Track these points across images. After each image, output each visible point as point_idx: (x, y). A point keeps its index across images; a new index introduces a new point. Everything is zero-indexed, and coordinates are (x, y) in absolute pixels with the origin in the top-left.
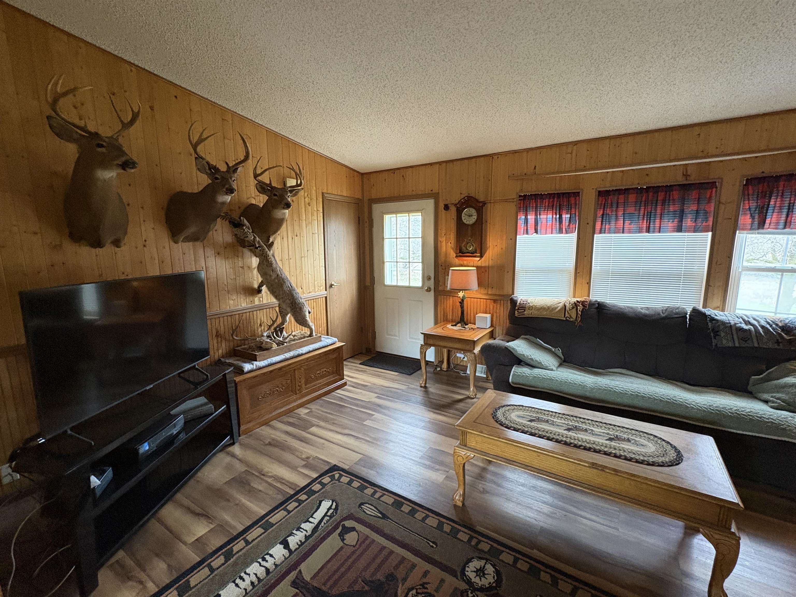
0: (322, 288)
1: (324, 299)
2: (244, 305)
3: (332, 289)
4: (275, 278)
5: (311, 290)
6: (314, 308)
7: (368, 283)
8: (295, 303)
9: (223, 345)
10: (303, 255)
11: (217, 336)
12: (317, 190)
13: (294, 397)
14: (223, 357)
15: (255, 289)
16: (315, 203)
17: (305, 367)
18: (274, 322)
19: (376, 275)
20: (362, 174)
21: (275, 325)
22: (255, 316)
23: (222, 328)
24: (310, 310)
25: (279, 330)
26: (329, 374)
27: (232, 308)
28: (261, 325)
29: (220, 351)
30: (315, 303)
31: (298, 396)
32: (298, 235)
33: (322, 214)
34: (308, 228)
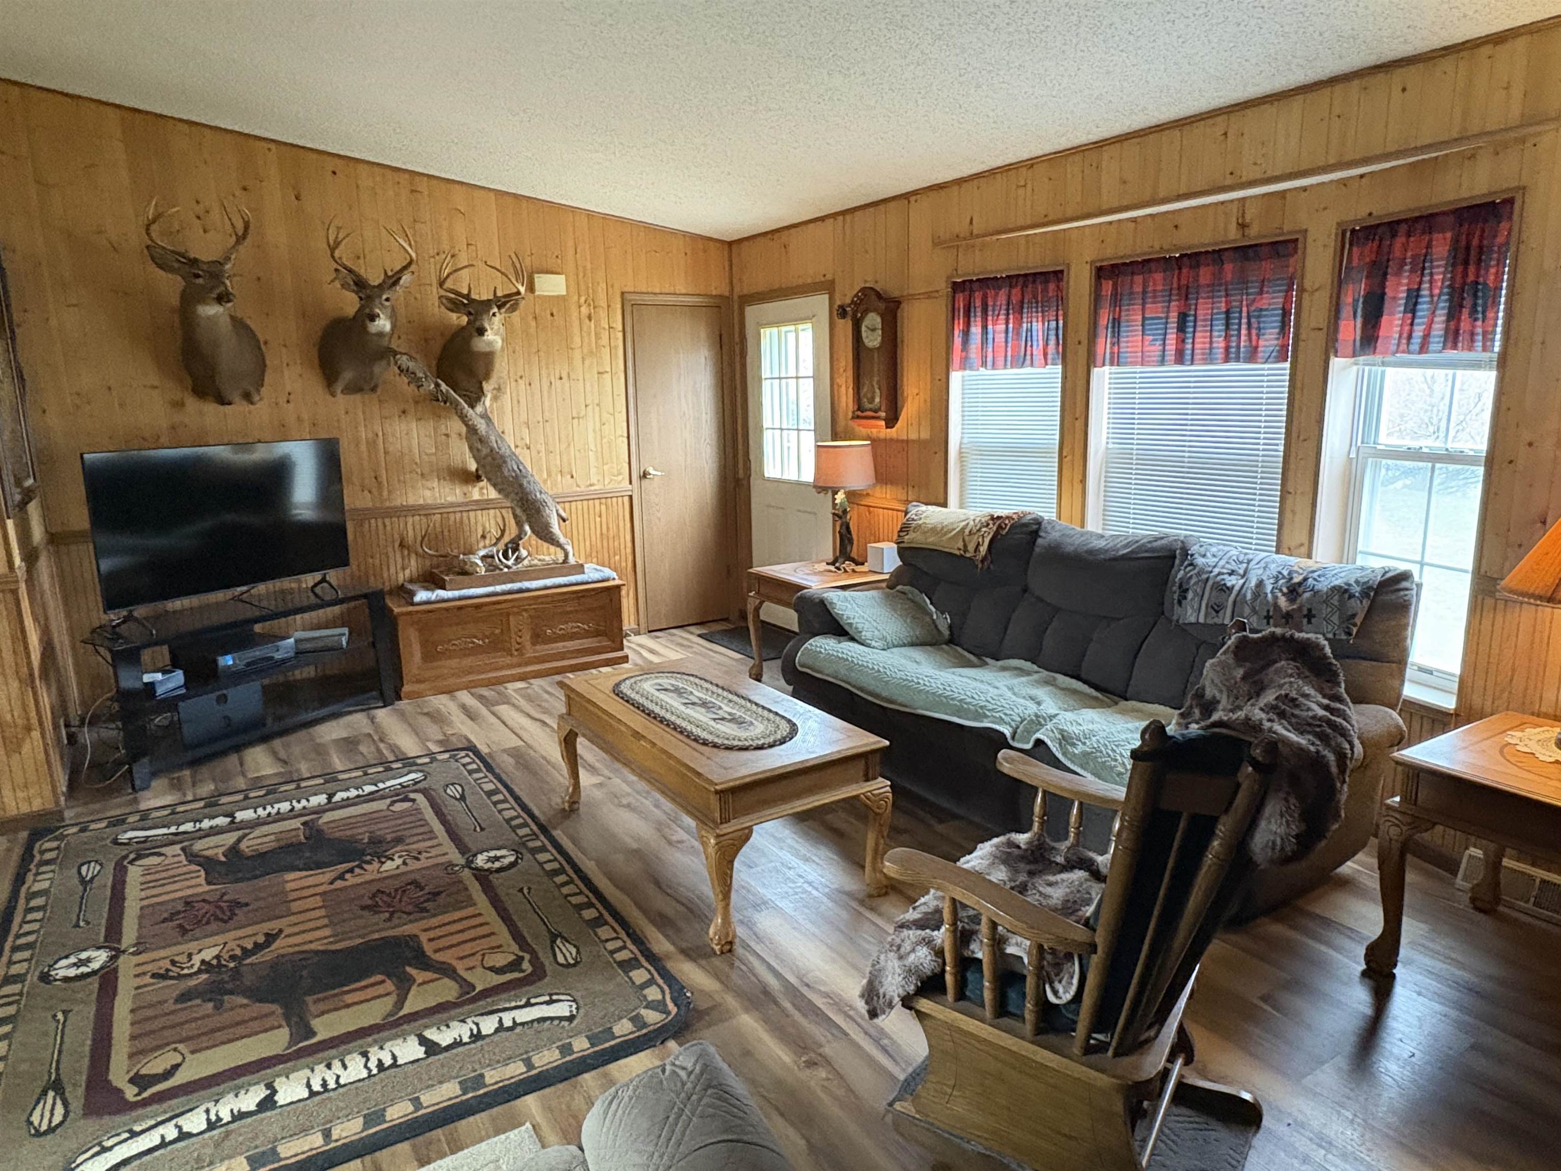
0: (620, 478)
1: (626, 499)
2: (450, 499)
3: (645, 482)
5: (594, 480)
6: (600, 516)
7: (741, 474)
9: (413, 562)
10: (575, 415)
11: (402, 545)
12: (610, 289)
13: (508, 660)
14: (411, 581)
15: (472, 473)
16: (603, 314)
17: (532, 613)
18: (503, 532)
19: (752, 457)
20: (730, 244)
21: (506, 539)
22: (473, 520)
23: (411, 533)
24: (564, 515)
26: (587, 634)
27: (429, 502)
28: (484, 537)
29: (407, 572)
30: (603, 507)
31: (515, 660)
32: (564, 376)
33: (620, 335)
34: (587, 362)
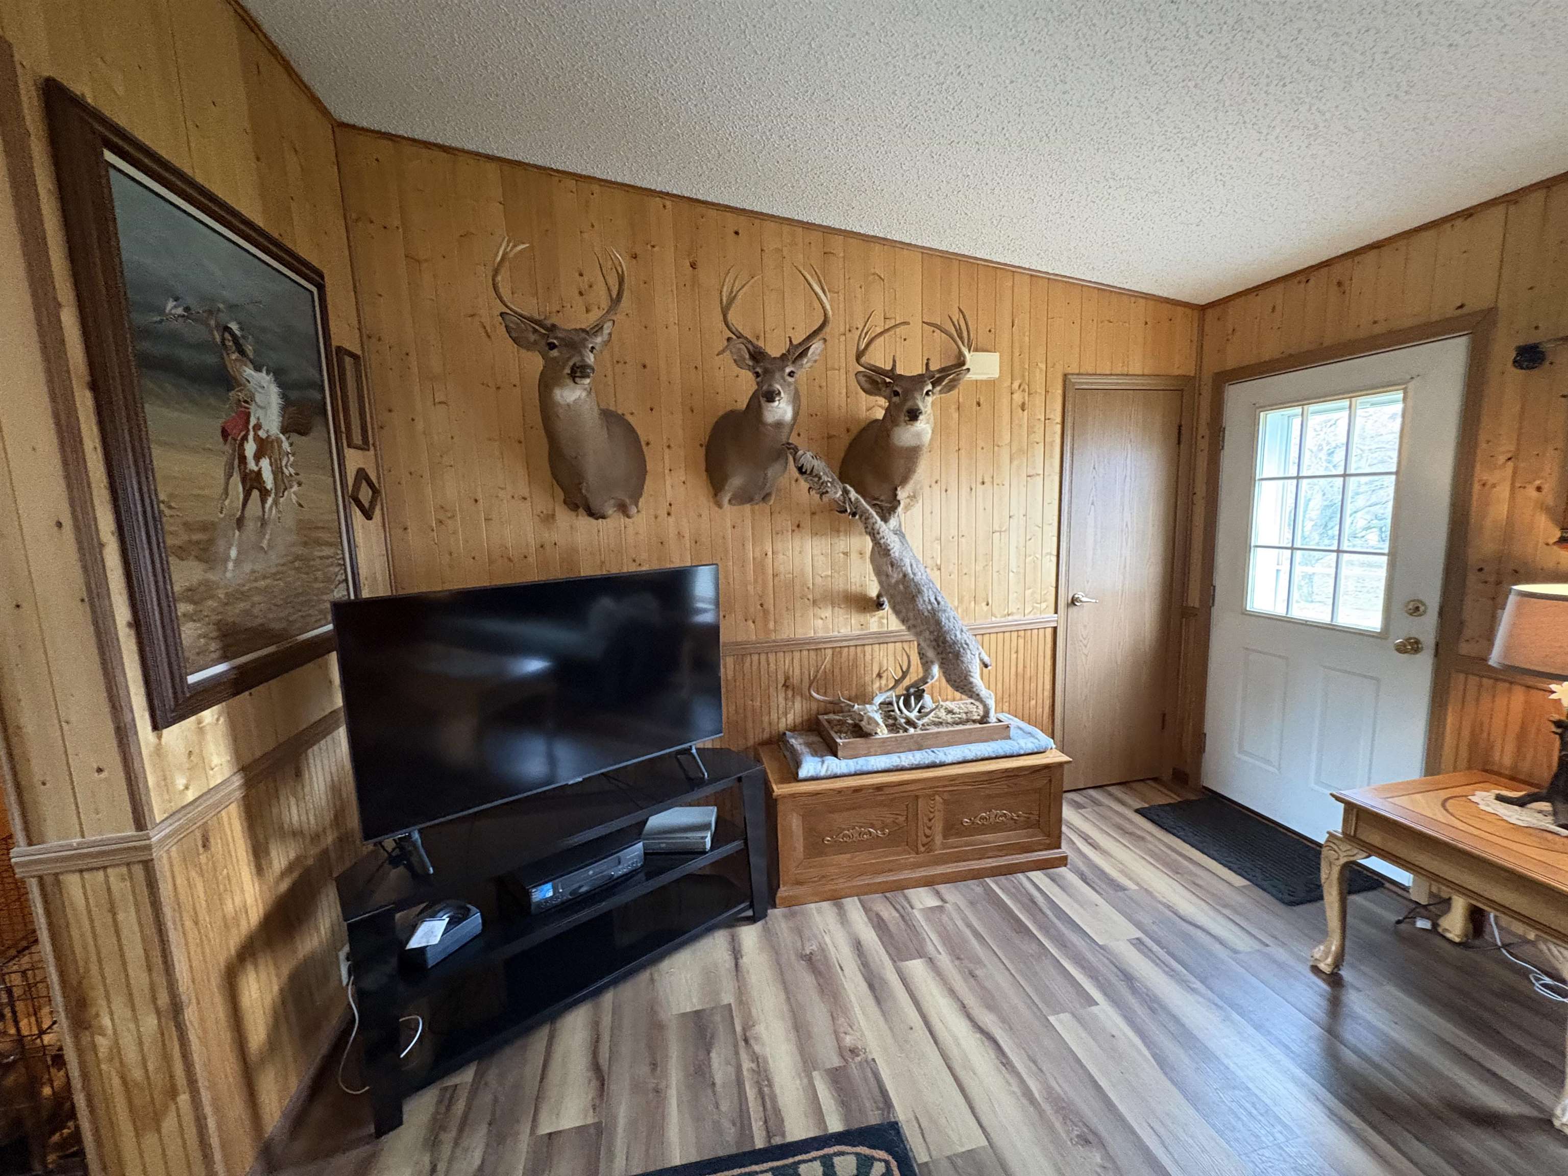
0: (1044, 605)
1: (1049, 632)
2: (845, 631)
3: (1073, 610)
4: (897, 583)
5: (1012, 609)
6: (1017, 652)
7: (1194, 600)
8: (945, 641)
9: (798, 705)
10: (996, 528)
11: (786, 686)
12: (1050, 370)
13: (912, 858)
14: (794, 729)
15: (871, 599)
16: (1039, 401)
17: (946, 796)
18: (905, 674)
19: (1221, 580)
20: (1203, 309)
21: (907, 682)
22: (868, 657)
23: (797, 672)
24: (986, 659)
25: (916, 693)
26: (1015, 825)
27: (821, 634)
28: (879, 676)
29: (790, 717)
30: (1021, 641)
31: (920, 858)
32: (987, 480)
33: (1059, 427)
34: (1015, 463)
